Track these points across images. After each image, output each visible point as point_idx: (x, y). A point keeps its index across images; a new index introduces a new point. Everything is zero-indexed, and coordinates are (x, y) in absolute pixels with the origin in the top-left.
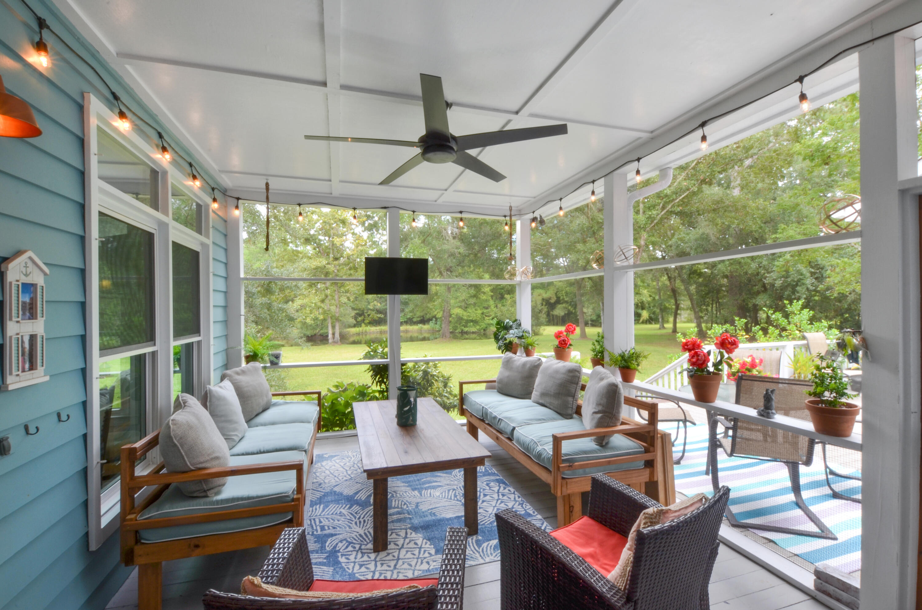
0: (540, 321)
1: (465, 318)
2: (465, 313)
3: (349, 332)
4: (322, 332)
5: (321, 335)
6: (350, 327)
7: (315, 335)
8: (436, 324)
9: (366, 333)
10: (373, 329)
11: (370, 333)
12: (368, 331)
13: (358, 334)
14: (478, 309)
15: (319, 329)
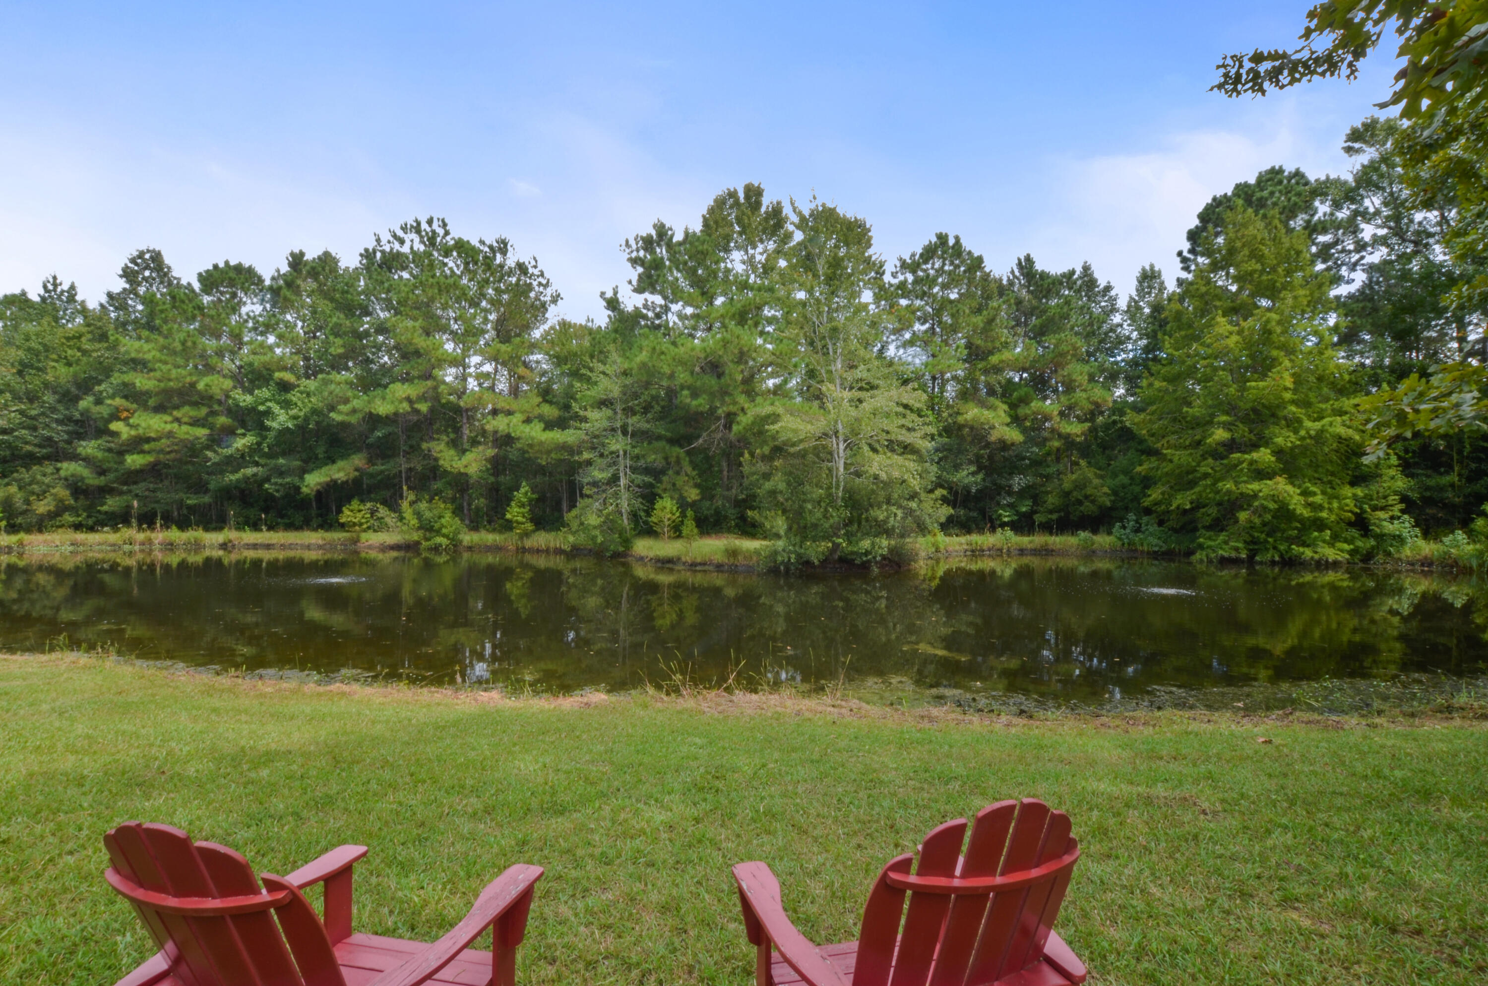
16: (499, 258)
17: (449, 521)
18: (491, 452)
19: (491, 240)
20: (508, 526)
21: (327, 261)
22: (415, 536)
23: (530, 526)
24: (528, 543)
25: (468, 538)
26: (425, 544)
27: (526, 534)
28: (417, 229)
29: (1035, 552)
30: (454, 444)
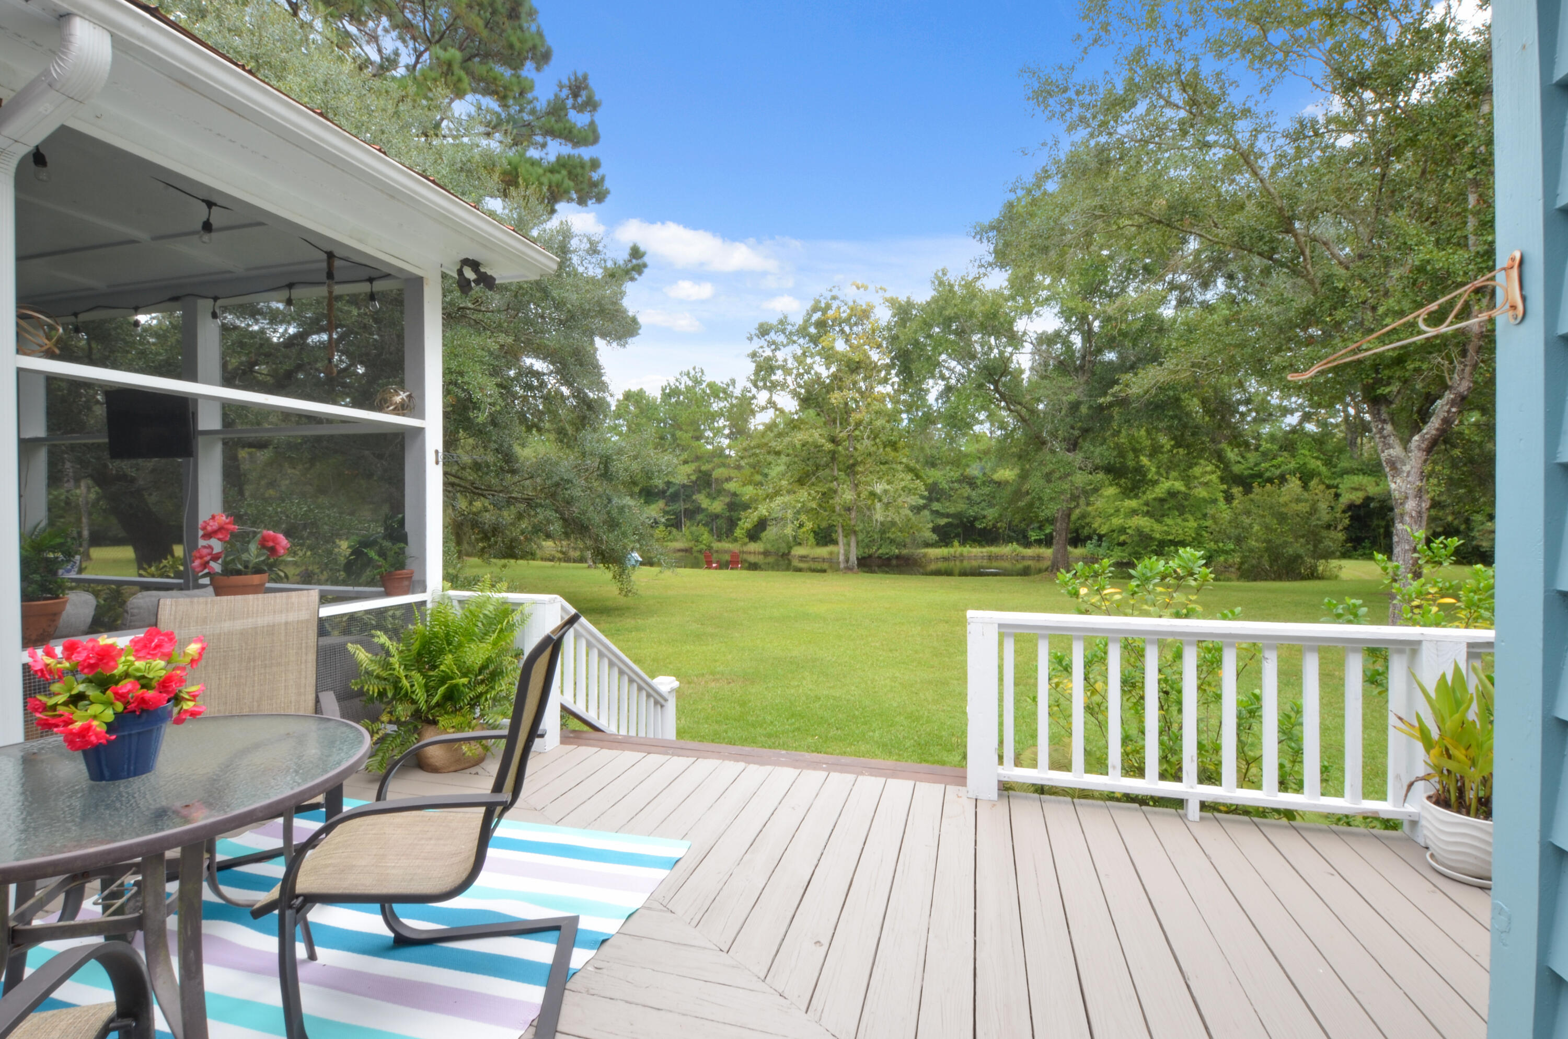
0: (1321, 546)
1: (1158, 536)
2: (1157, 527)
3: (925, 555)
4: (880, 551)
5: (879, 557)
6: (927, 545)
7: (870, 556)
8: (1100, 546)
9: (962, 557)
10: (977, 551)
11: (970, 558)
12: (965, 554)
13: (945, 559)
14: (1191, 518)
15: (875, 548)
16: (731, 388)
17: (706, 537)
18: (727, 500)
19: (726, 380)
20: (736, 540)
21: (641, 393)
22: (691, 544)
23: (747, 540)
24: (745, 549)
25: (716, 545)
26: (695, 549)
27: (745, 544)
28: (688, 374)
29: (1032, 558)
30: (708, 495)
